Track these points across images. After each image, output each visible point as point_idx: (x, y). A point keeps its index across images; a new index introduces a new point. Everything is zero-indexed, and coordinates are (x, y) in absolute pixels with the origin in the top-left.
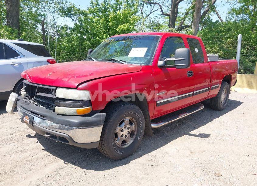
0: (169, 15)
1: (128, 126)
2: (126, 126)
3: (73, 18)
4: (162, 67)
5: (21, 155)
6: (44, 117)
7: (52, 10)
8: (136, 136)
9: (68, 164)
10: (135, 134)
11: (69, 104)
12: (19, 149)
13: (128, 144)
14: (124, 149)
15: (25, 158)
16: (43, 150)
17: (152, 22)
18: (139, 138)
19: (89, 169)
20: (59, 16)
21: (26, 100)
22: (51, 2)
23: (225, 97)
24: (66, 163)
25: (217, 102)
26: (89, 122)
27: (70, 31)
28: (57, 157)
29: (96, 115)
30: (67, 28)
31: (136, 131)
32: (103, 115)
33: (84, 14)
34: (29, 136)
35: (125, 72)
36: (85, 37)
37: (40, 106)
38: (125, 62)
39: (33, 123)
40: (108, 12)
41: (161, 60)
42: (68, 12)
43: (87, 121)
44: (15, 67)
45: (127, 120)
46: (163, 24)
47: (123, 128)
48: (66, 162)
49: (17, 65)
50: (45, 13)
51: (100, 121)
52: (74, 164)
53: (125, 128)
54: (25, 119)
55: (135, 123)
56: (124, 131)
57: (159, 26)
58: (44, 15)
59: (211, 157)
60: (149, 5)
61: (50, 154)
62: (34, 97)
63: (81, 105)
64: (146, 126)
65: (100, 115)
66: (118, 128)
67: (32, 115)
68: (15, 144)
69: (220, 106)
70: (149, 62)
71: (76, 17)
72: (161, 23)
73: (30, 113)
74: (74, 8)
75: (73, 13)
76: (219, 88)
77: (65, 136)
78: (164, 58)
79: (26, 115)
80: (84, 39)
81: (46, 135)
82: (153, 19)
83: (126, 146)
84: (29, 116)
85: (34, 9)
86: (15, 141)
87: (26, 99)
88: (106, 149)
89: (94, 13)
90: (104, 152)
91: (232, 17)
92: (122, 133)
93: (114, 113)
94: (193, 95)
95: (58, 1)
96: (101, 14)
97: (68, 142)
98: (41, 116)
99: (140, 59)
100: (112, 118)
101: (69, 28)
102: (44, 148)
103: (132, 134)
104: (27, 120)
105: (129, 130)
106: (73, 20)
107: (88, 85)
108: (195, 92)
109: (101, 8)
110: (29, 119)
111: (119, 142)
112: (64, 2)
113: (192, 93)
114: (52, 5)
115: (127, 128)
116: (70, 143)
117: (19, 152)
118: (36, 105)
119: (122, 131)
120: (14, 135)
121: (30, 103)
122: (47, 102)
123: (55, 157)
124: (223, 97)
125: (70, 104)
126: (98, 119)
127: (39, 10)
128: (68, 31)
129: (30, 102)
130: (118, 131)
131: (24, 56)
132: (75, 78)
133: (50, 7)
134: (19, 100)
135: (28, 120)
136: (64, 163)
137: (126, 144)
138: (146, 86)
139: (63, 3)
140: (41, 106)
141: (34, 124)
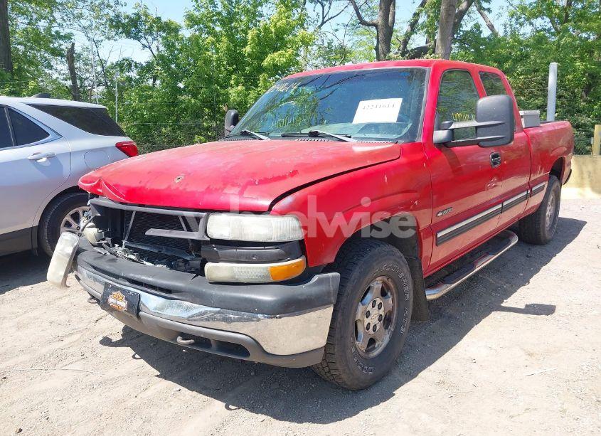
0: (375, 25)
1: (378, 301)
2: (375, 302)
3: (144, 41)
4: (444, 145)
5: (103, 396)
6: (169, 291)
7: (84, 23)
8: (397, 324)
9: (237, 411)
10: (394, 321)
11: (247, 254)
12: (93, 378)
13: (379, 346)
14: (373, 359)
15: (119, 402)
16: (157, 376)
17: (326, 45)
18: (403, 330)
19: (300, 420)
20: (103, 38)
21: (102, 251)
22: (81, 4)
23: (552, 212)
24: (231, 410)
25: (539, 224)
26: (303, 297)
27: (139, 74)
28: (200, 392)
29: (316, 278)
30: (130, 65)
31: (395, 312)
32: (333, 277)
33: (170, 29)
34: (106, 342)
35: (369, 163)
36: (181, 85)
37: (145, 262)
38: (350, 137)
39: (139, 310)
40: (237, 21)
41: (439, 129)
42: (131, 27)
43: (300, 297)
44: (40, 167)
45: (377, 285)
46: (354, 47)
47: (370, 308)
48: (231, 407)
49: (44, 159)
50: (68, 31)
51: (329, 293)
52: (253, 409)
53: (373, 307)
54: (111, 300)
55: (394, 291)
56: (370, 314)
57: (343, 53)
58: (68, 37)
59: (584, 364)
60: (319, 5)
61: (179, 387)
62: (124, 242)
63: (279, 254)
64: (415, 298)
65: (328, 278)
66: (361, 308)
67: (132, 289)
68: (78, 366)
69: (544, 234)
70: (413, 132)
71: (150, 38)
72: (348, 45)
73: (127, 283)
74: (146, 16)
75: (143, 27)
76: (543, 192)
77: (242, 340)
78: (447, 122)
79: (116, 289)
80: (179, 91)
81: (180, 340)
82: (330, 36)
83: (375, 353)
84: (123, 291)
85: (43, 24)
86: (75, 359)
87: (100, 246)
88: (338, 365)
89: (202, 26)
90: (332, 372)
91: (518, 26)
92: (367, 321)
93: (351, 270)
94: (502, 210)
95: (97, 3)
96: (218, 29)
97: (247, 354)
98: (161, 289)
99: (387, 127)
100: (348, 284)
101: (136, 66)
102: (159, 373)
103: (387, 320)
104: (119, 303)
105: (382, 312)
106: (144, 46)
107: (296, 201)
108: (505, 204)
109: (219, 13)
110: (126, 299)
111: (361, 344)
112: (112, 3)
113: (500, 206)
114: (86, 12)
115: (376, 307)
116: (254, 358)
117: (95, 387)
118: (133, 261)
119: (368, 314)
120: (67, 341)
121: (114, 257)
122: (164, 252)
123: (194, 393)
124: (549, 211)
125: (250, 253)
126: (323, 288)
127: (55, 25)
128: (134, 74)
129: (115, 254)
130: (359, 316)
131: (59, 136)
132: (254, 184)
133: (80, 16)
134: (84, 250)
135: (123, 304)
136: (227, 407)
137: (374, 348)
138: (416, 195)
139: (109, 6)
140: (149, 264)
141: (141, 313)
